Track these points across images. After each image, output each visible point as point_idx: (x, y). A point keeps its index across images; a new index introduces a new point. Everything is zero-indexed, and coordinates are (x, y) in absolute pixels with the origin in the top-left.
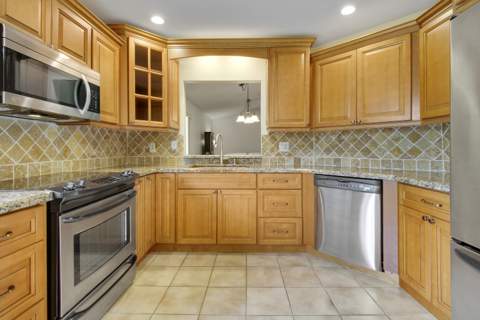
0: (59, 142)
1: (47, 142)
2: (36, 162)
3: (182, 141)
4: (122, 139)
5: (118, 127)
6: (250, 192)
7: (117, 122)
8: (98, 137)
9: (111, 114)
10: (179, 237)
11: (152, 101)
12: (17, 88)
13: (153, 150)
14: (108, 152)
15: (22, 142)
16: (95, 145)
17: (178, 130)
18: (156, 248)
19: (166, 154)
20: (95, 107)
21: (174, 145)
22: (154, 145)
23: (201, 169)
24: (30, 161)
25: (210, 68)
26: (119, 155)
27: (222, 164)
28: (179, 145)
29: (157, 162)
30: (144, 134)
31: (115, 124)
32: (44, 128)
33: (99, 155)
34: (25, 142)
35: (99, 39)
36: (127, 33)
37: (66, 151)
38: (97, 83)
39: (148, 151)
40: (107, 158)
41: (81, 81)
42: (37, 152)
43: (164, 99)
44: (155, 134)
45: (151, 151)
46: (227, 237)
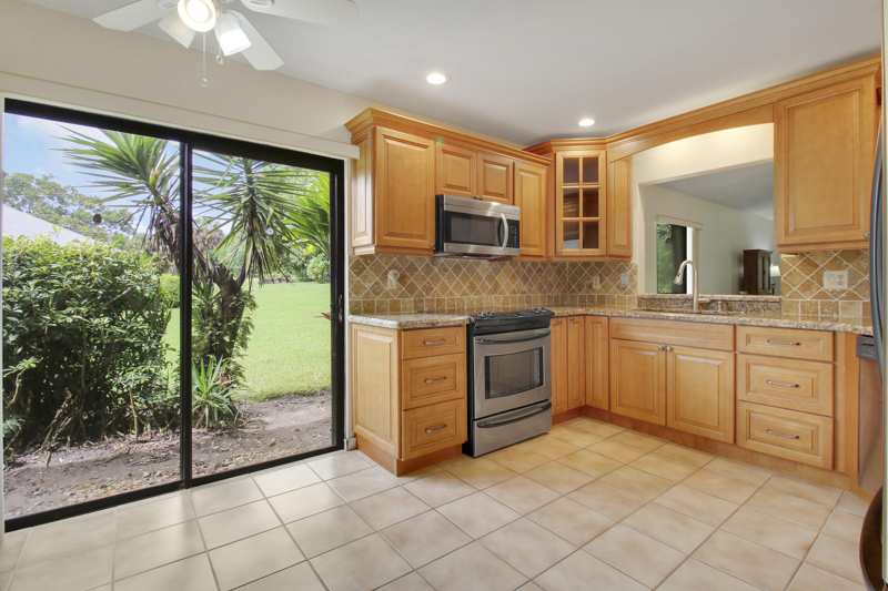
0: (490, 278)
1: (480, 279)
2: (472, 296)
3: (635, 272)
4: (559, 272)
5: (544, 259)
6: (722, 355)
7: (543, 254)
8: (530, 271)
9: (535, 246)
10: (614, 403)
11: (584, 223)
12: (453, 239)
13: (597, 286)
14: (540, 288)
15: (462, 278)
16: (525, 279)
17: (629, 257)
18: (585, 411)
19: (613, 292)
20: (514, 241)
21: (624, 279)
22: (598, 279)
23: (677, 315)
24: (467, 294)
25: (679, 157)
26: (555, 292)
27: (695, 310)
28: (632, 279)
29: (602, 301)
30: (586, 264)
31: (541, 256)
32: (477, 265)
33: (530, 290)
34: (465, 278)
35: (521, 170)
36: (554, 148)
37: (496, 286)
38: (516, 218)
39: (590, 286)
40: (539, 294)
41: (501, 221)
42: (472, 287)
43: (601, 218)
44: (599, 264)
45: (594, 287)
46: (682, 419)
